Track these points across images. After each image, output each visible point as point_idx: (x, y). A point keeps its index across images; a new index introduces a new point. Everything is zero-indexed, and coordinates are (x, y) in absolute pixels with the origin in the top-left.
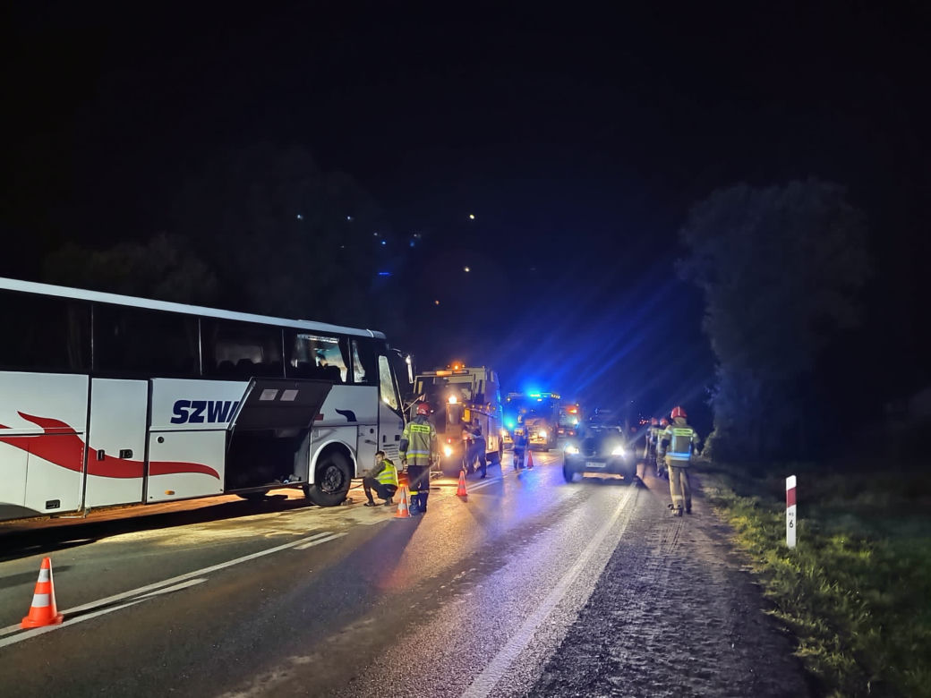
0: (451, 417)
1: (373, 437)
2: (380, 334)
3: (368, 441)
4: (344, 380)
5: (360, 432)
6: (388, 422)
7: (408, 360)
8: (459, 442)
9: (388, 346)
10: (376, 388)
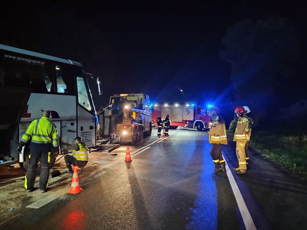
0: (125, 115)
1: (74, 128)
2: (79, 64)
3: (70, 131)
4: (49, 90)
5: (63, 125)
6: (85, 119)
7: (98, 82)
8: (130, 128)
9: (84, 71)
10: (75, 97)
